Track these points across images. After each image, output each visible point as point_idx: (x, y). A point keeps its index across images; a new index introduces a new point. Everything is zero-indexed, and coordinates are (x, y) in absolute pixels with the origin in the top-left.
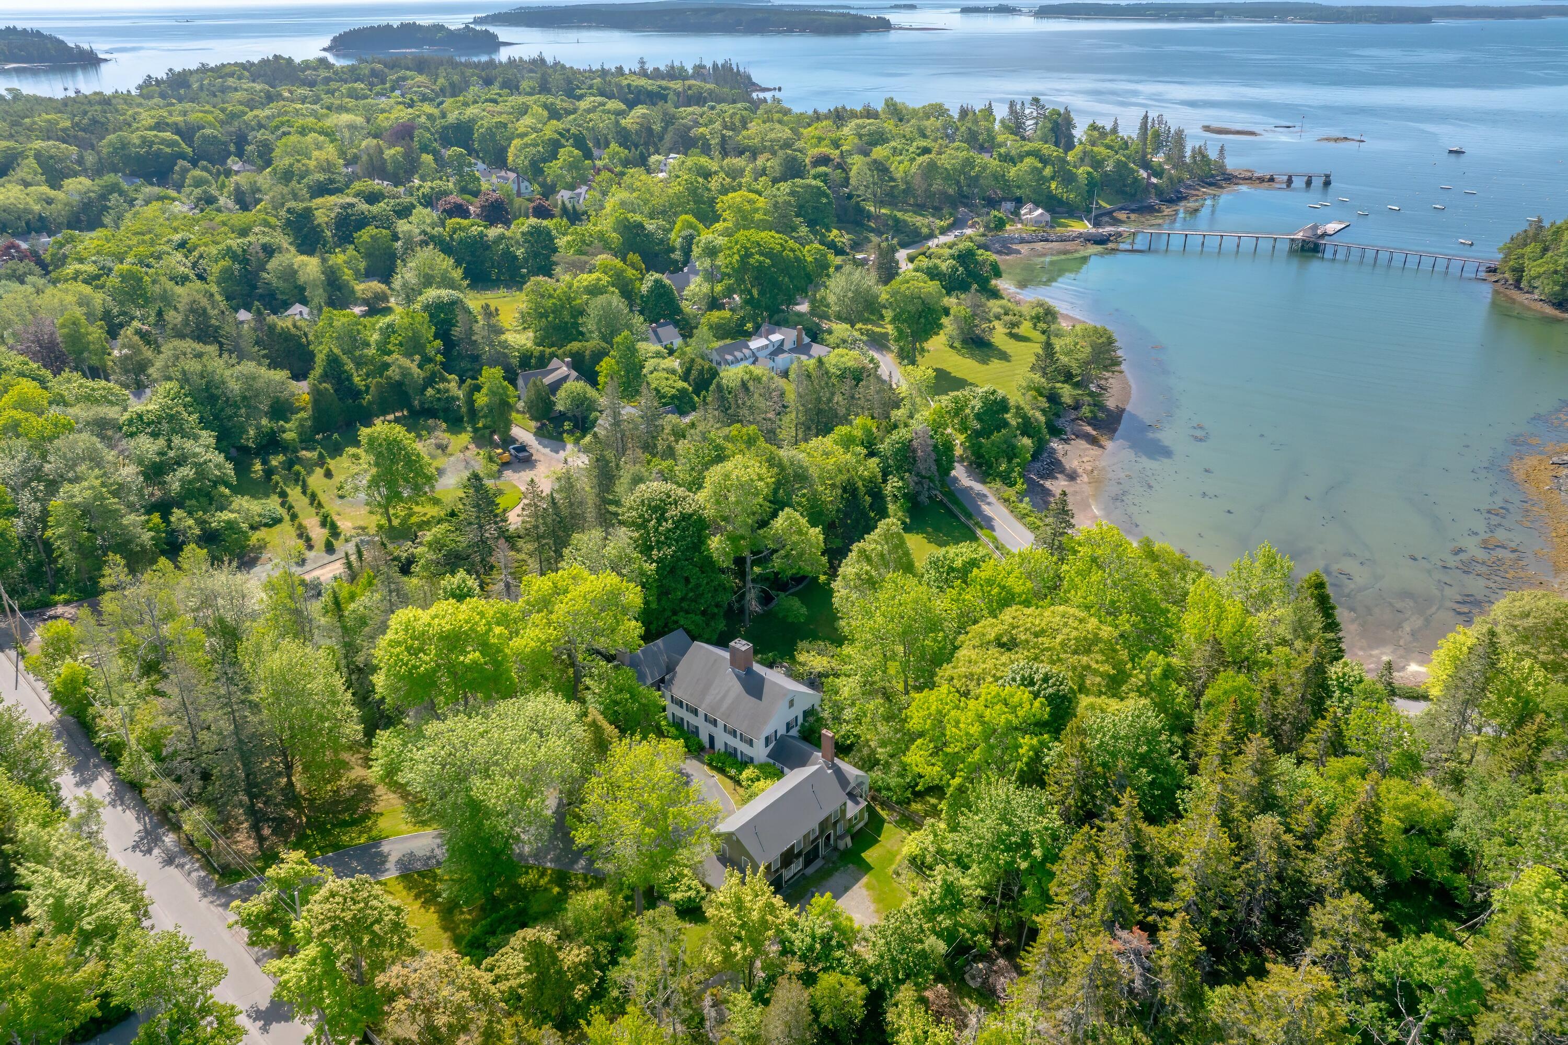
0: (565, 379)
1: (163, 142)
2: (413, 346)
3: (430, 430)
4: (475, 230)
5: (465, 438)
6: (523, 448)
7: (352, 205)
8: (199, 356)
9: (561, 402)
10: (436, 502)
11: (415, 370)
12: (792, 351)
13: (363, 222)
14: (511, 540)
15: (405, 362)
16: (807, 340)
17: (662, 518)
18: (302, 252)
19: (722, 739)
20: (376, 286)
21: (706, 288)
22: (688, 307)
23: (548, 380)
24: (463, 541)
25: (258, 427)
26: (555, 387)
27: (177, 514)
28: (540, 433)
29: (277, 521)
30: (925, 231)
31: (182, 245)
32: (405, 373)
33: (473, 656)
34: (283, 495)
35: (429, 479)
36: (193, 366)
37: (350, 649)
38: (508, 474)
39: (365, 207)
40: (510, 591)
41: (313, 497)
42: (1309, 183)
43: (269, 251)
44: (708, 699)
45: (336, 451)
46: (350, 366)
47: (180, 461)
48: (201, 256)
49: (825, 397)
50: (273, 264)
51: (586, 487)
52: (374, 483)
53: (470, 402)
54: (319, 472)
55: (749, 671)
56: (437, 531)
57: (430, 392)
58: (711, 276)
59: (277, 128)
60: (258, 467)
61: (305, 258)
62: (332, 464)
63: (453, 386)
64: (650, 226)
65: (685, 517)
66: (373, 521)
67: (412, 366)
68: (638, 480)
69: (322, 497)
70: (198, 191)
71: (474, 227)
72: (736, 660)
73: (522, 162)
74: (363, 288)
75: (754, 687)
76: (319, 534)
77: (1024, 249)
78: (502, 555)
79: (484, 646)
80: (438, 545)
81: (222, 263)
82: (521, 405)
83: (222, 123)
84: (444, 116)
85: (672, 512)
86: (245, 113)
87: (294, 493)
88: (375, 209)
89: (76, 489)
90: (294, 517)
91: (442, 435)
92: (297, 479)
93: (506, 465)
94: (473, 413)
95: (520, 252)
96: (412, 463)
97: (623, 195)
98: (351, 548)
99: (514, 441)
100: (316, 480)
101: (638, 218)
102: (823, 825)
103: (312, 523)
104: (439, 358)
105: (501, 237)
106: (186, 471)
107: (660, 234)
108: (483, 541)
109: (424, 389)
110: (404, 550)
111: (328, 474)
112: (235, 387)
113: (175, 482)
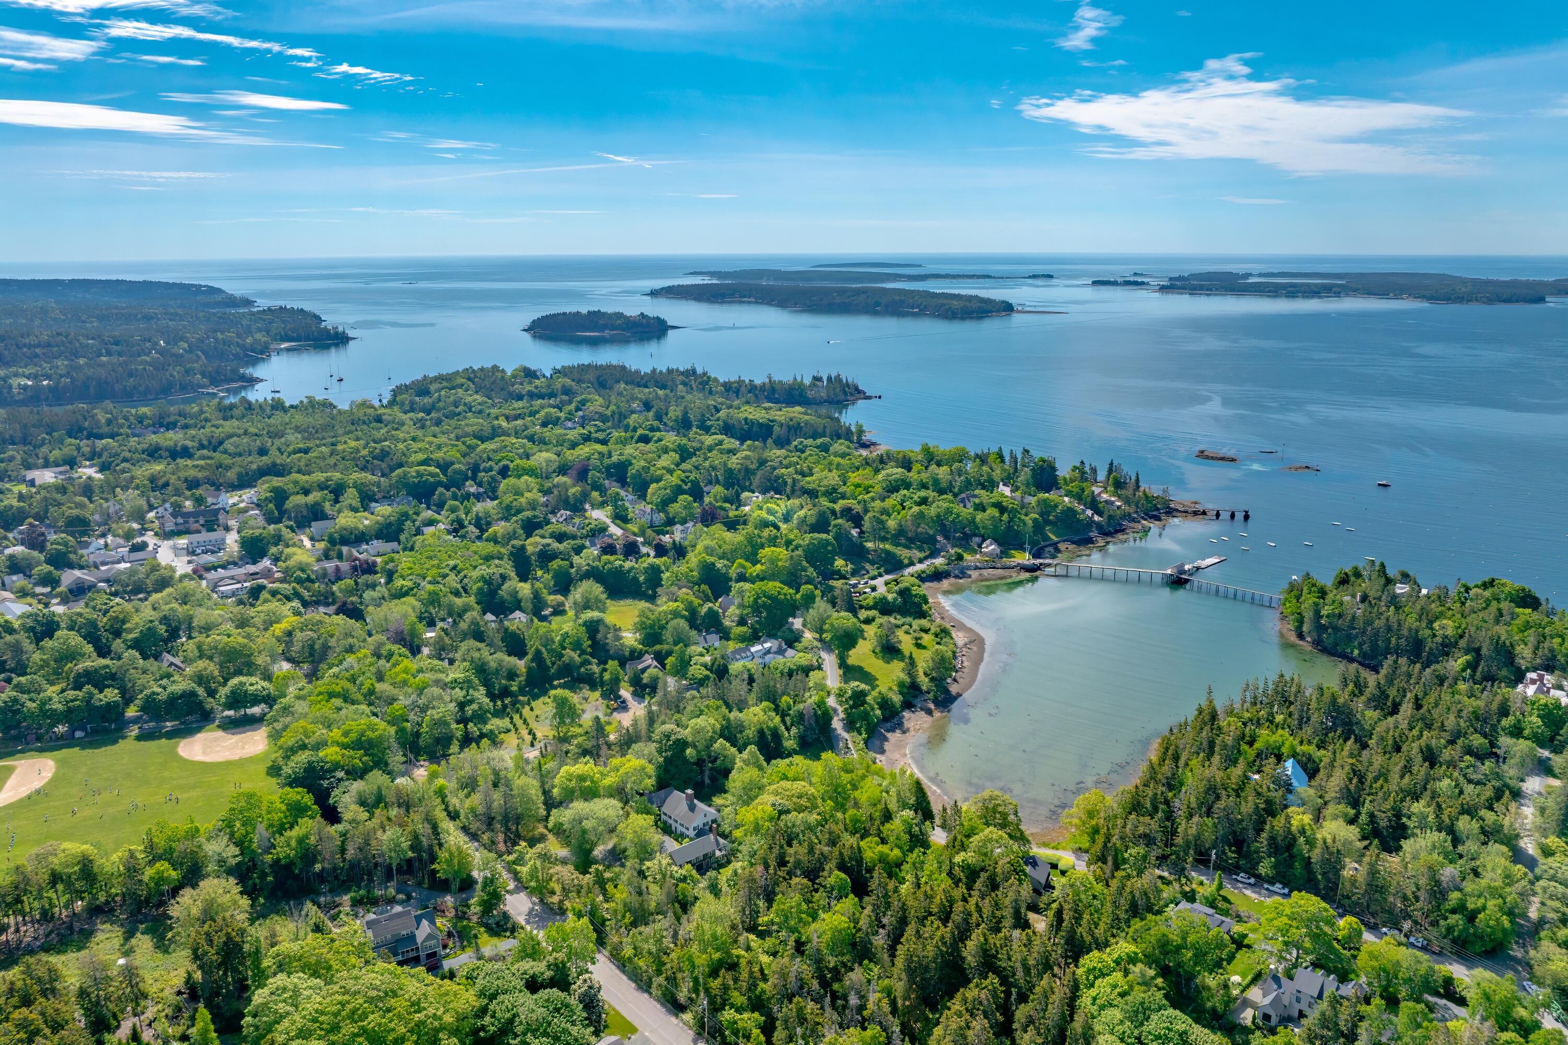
0: (649, 667)
1: (432, 475)
2: (577, 646)
3: (581, 689)
4: (618, 563)
5: (597, 694)
6: (624, 702)
7: (549, 545)
8: (479, 650)
9: (646, 678)
10: (580, 726)
11: (577, 658)
12: (775, 653)
13: (554, 556)
14: (609, 746)
15: (572, 654)
16: (785, 647)
17: (668, 740)
18: (521, 581)
19: (680, 829)
20: (560, 598)
21: (737, 612)
22: (727, 623)
23: (640, 667)
24: (589, 745)
25: (500, 684)
26: (644, 670)
27: (470, 725)
28: (634, 694)
29: (509, 731)
30: (906, 561)
31: (454, 568)
32: (572, 659)
33: (588, 783)
34: (511, 718)
35: (579, 716)
36: (476, 655)
37: (543, 784)
38: (615, 714)
39: (555, 545)
40: (605, 765)
41: (525, 721)
42: (1233, 516)
43: (504, 578)
44: (677, 812)
45: (535, 697)
46: (545, 654)
47: (471, 702)
48: (465, 576)
49: (772, 683)
50: (505, 587)
51: (643, 725)
52: (554, 717)
53: (601, 677)
54: (527, 708)
55: (692, 802)
56: (580, 739)
57: (582, 670)
58: (741, 606)
59: (500, 461)
60: (499, 703)
61: (522, 584)
62: (533, 704)
63: (595, 668)
64: (719, 565)
65: (678, 740)
66: (552, 734)
67: (575, 656)
68: (663, 723)
69: (529, 721)
70: (453, 516)
71: (617, 561)
72: (688, 798)
73: (656, 500)
74: (552, 599)
75: (692, 808)
76: (528, 738)
77: (974, 574)
78: (604, 750)
79: (592, 781)
80: (579, 746)
81: (479, 584)
82: (626, 678)
83: (464, 455)
84: (610, 456)
85: (673, 738)
86: (478, 445)
87: (516, 717)
88: (561, 547)
89: (434, 712)
90: (517, 730)
91: (586, 692)
92: (518, 711)
93: (615, 710)
94: (602, 684)
95: (642, 578)
96: (572, 708)
97: (708, 542)
98: (542, 744)
99: (620, 697)
100: (526, 711)
101: (712, 559)
102: (705, 856)
103: (524, 732)
104: (589, 650)
105: (632, 568)
106: (475, 706)
107: (724, 571)
108: (598, 745)
109: (580, 667)
110: (565, 747)
111: (532, 709)
112: (493, 665)
113: (469, 710)
